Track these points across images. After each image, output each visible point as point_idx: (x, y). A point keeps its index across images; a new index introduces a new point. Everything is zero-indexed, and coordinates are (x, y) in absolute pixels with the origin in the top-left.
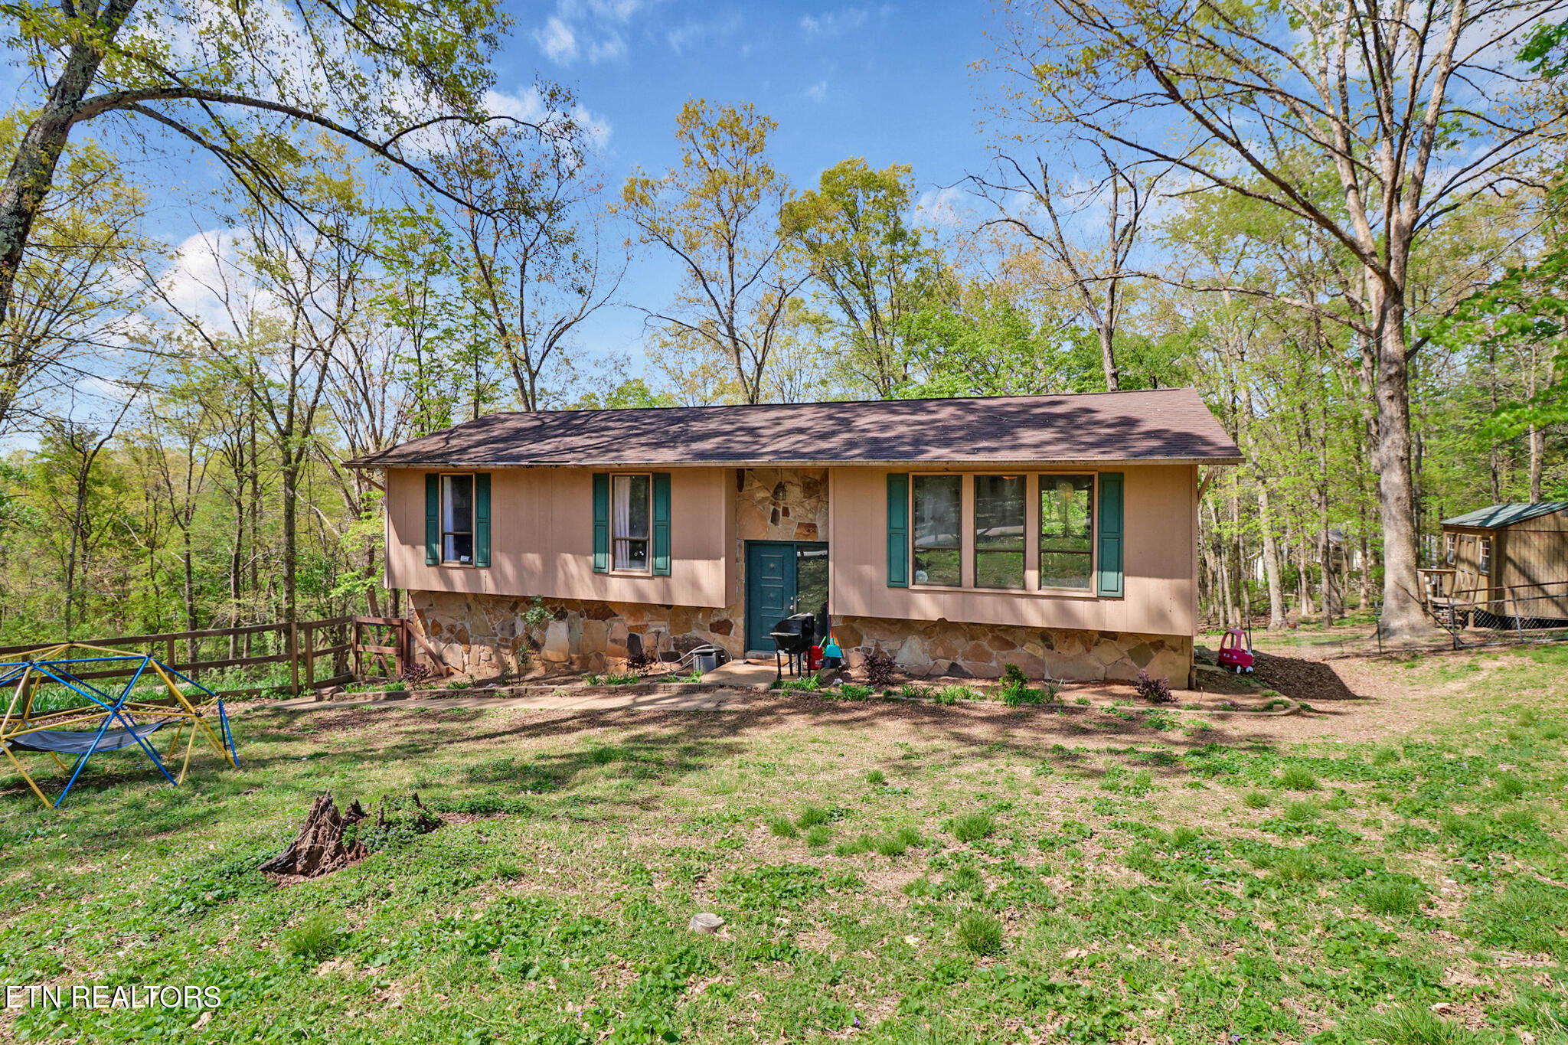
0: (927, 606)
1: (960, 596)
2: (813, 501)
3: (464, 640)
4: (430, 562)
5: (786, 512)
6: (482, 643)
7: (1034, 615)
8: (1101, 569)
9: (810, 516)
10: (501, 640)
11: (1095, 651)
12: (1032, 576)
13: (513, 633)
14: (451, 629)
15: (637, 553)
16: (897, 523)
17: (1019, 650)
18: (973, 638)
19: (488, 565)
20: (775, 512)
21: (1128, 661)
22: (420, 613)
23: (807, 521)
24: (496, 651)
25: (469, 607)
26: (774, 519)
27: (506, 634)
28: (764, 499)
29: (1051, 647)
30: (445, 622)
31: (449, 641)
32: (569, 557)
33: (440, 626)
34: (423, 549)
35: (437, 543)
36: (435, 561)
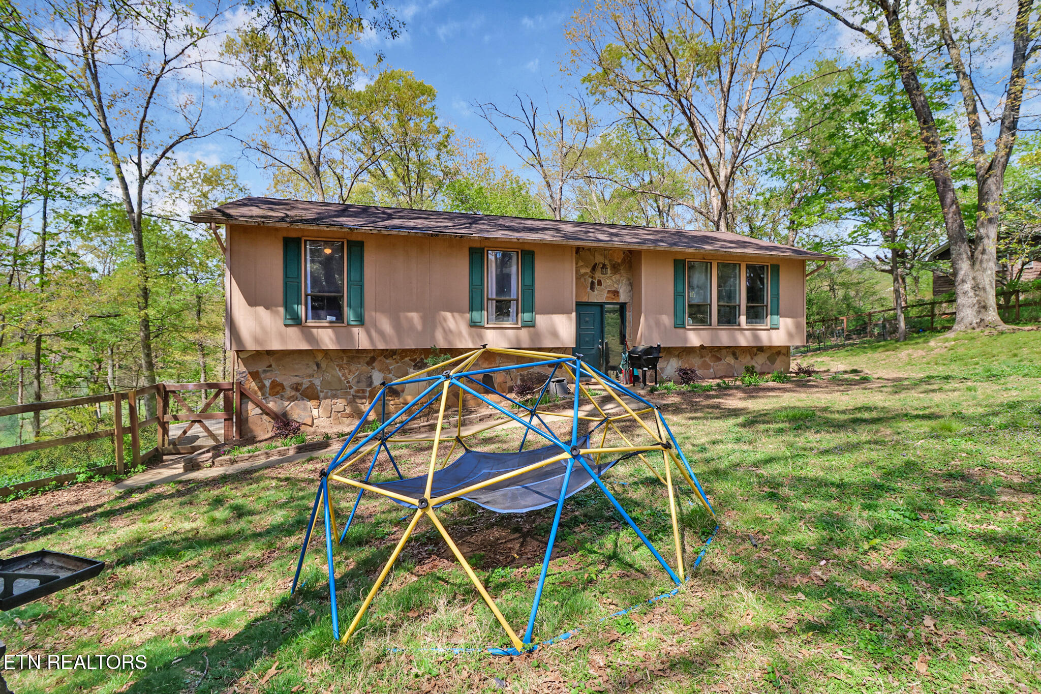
0: (694, 338)
1: (710, 331)
2: (618, 276)
3: (311, 394)
4: (289, 322)
5: (600, 283)
6: (334, 396)
7: (743, 340)
8: (771, 314)
9: (616, 286)
10: (358, 391)
11: (755, 358)
12: (743, 319)
13: (370, 384)
14: (296, 387)
15: (502, 310)
16: (680, 289)
17: (723, 362)
18: (702, 357)
19: (361, 322)
20: (593, 283)
21: (768, 362)
22: (255, 375)
23: (613, 289)
24: (352, 402)
25: (318, 366)
26: (592, 288)
27: (363, 385)
28: (586, 274)
29: (737, 359)
30: (288, 380)
31: (292, 399)
33: (282, 385)
36: (296, 321)
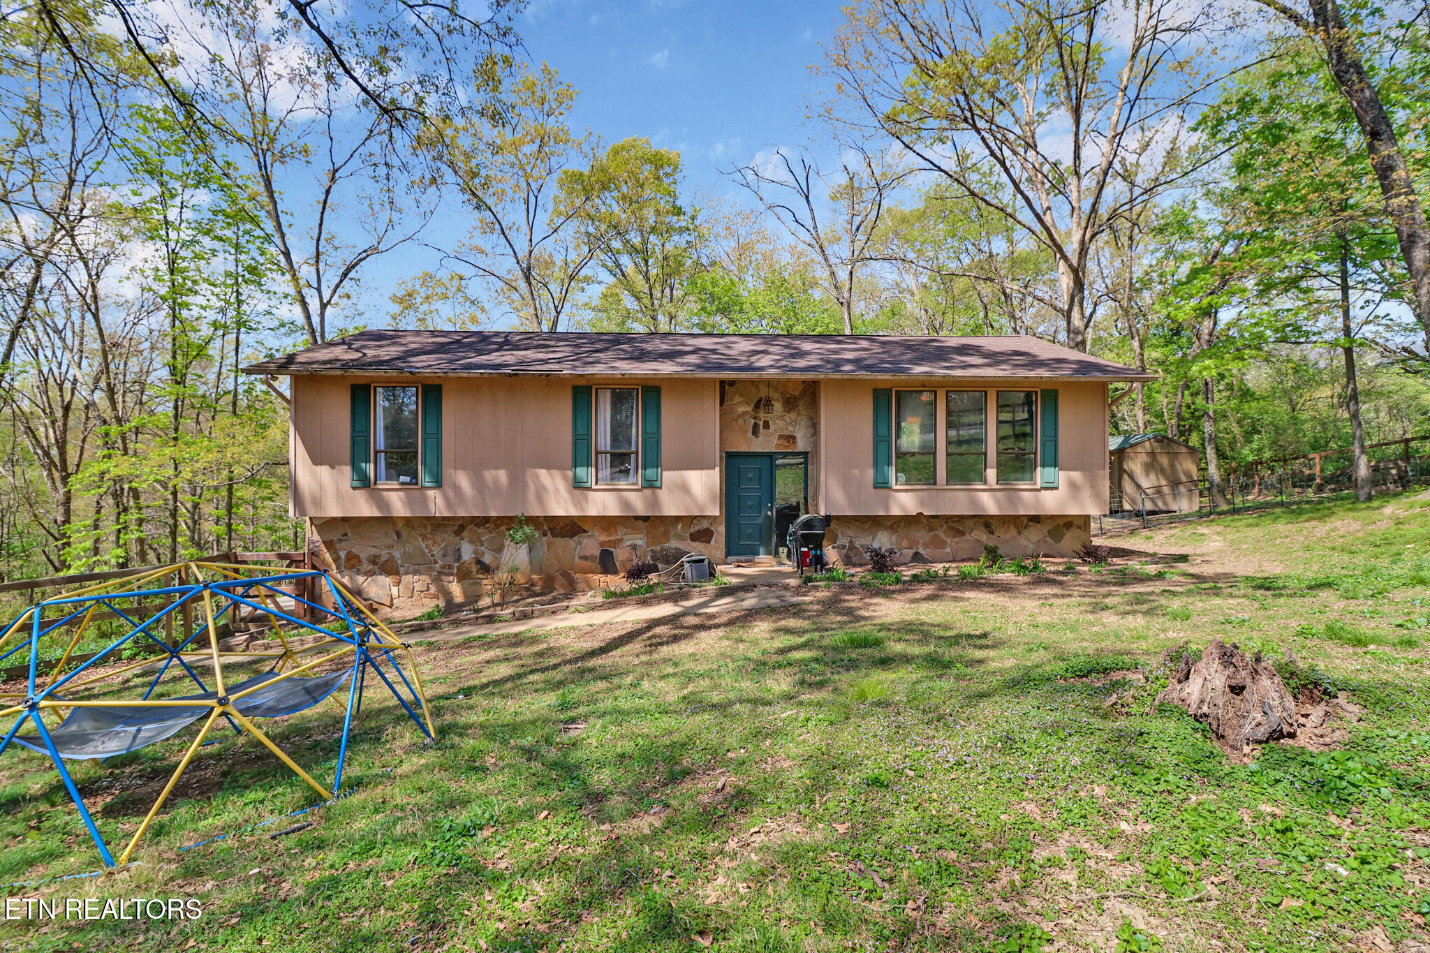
1: (934, 492)
2: (793, 415)
3: (390, 569)
4: (357, 484)
5: (766, 425)
6: (416, 572)
7: (989, 504)
8: (1043, 466)
9: (790, 428)
10: (443, 567)
11: (1025, 532)
12: (991, 474)
13: (458, 559)
14: (374, 560)
15: (618, 466)
16: (883, 431)
17: (967, 537)
18: (931, 529)
19: (438, 483)
20: (756, 426)
21: (1048, 539)
22: (329, 545)
23: (787, 433)
24: (437, 580)
25: (398, 534)
26: (755, 431)
27: (450, 560)
28: (745, 413)
29: (992, 533)
30: (365, 552)
31: (369, 574)
32: (543, 473)
33: (357, 557)
34: (347, 470)
35: (367, 461)
36: (363, 482)
